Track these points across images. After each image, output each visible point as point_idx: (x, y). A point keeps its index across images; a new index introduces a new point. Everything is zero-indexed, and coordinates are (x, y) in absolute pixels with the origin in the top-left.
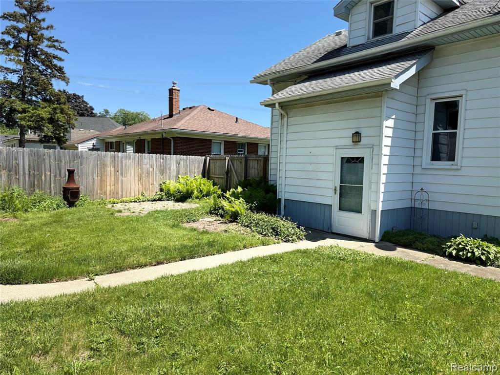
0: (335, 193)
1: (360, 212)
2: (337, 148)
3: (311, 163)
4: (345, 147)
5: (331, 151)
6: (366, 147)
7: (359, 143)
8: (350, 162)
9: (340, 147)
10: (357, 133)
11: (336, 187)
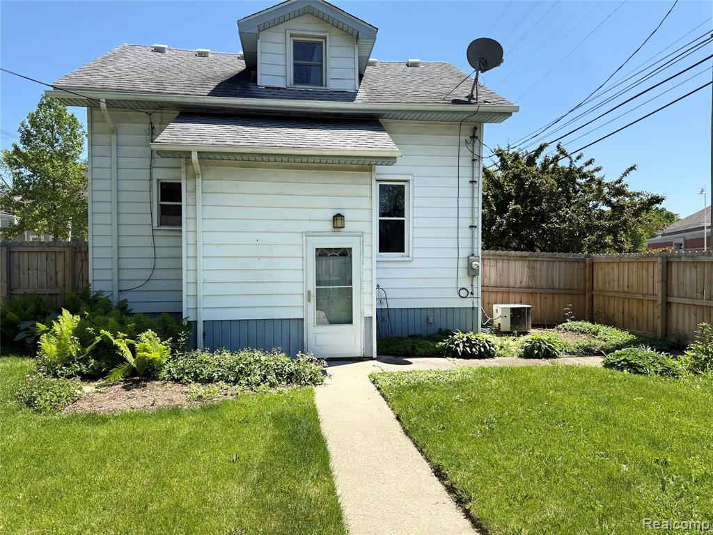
0: (309, 300)
1: (350, 322)
2: (308, 234)
3: (259, 258)
4: (321, 234)
5: (297, 239)
6: (352, 234)
7: (341, 229)
8: (325, 255)
9: (313, 234)
10: (339, 215)
11: (309, 291)
